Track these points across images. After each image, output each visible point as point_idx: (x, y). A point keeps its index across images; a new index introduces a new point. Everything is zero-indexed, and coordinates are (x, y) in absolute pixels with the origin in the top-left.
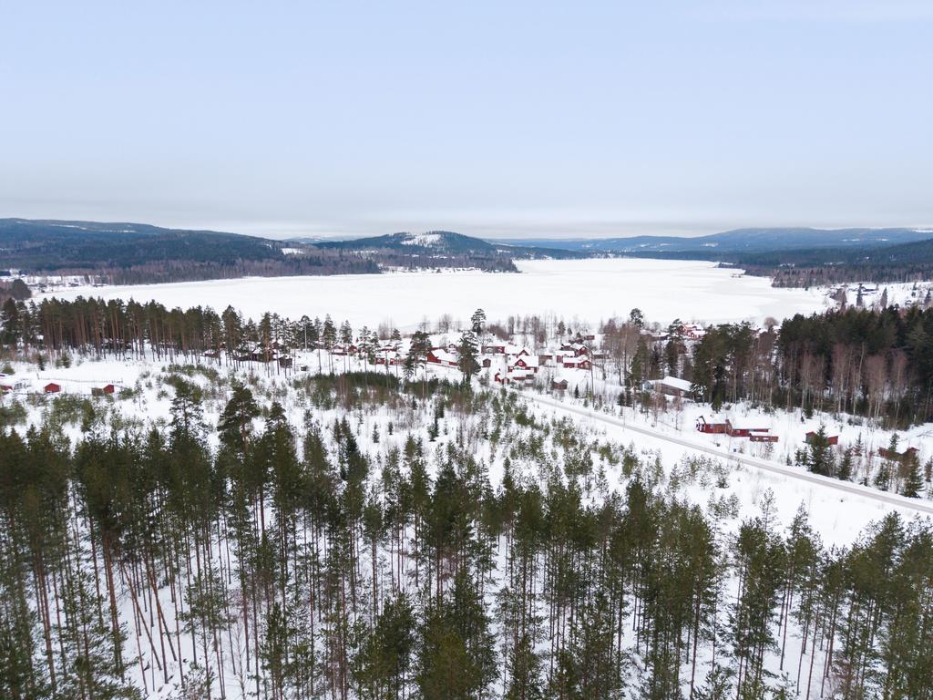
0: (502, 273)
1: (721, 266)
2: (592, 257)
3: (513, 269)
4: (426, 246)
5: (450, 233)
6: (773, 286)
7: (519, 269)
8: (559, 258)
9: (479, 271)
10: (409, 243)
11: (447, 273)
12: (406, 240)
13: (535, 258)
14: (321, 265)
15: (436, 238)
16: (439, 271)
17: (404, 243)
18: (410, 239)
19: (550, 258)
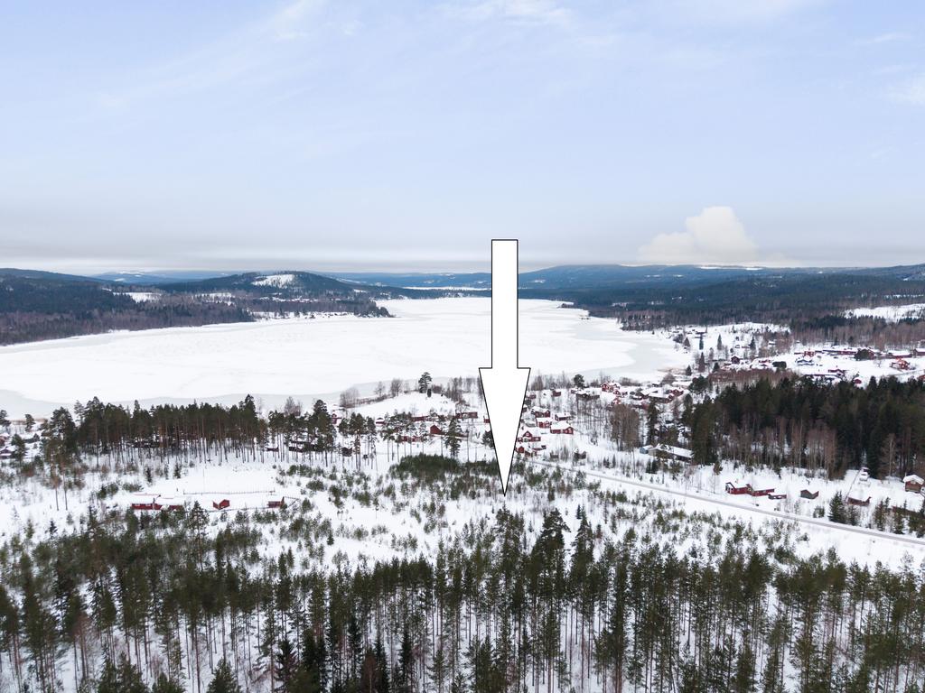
0: (376, 318)
1: (564, 306)
2: (444, 297)
3: (383, 312)
4: (280, 286)
5: (303, 273)
6: (623, 329)
7: (390, 313)
8: (414, 298)
9: (351, 316)
10: (261, 283)
11: (321, 318)
12: (258, 280)
13: (392, 298)
14: (191, 315)
15: (289, 278)
16: (313, 317)
17: (256, 283)
18: (262, 279)
19: (406, 298)
